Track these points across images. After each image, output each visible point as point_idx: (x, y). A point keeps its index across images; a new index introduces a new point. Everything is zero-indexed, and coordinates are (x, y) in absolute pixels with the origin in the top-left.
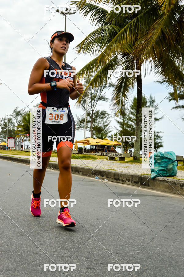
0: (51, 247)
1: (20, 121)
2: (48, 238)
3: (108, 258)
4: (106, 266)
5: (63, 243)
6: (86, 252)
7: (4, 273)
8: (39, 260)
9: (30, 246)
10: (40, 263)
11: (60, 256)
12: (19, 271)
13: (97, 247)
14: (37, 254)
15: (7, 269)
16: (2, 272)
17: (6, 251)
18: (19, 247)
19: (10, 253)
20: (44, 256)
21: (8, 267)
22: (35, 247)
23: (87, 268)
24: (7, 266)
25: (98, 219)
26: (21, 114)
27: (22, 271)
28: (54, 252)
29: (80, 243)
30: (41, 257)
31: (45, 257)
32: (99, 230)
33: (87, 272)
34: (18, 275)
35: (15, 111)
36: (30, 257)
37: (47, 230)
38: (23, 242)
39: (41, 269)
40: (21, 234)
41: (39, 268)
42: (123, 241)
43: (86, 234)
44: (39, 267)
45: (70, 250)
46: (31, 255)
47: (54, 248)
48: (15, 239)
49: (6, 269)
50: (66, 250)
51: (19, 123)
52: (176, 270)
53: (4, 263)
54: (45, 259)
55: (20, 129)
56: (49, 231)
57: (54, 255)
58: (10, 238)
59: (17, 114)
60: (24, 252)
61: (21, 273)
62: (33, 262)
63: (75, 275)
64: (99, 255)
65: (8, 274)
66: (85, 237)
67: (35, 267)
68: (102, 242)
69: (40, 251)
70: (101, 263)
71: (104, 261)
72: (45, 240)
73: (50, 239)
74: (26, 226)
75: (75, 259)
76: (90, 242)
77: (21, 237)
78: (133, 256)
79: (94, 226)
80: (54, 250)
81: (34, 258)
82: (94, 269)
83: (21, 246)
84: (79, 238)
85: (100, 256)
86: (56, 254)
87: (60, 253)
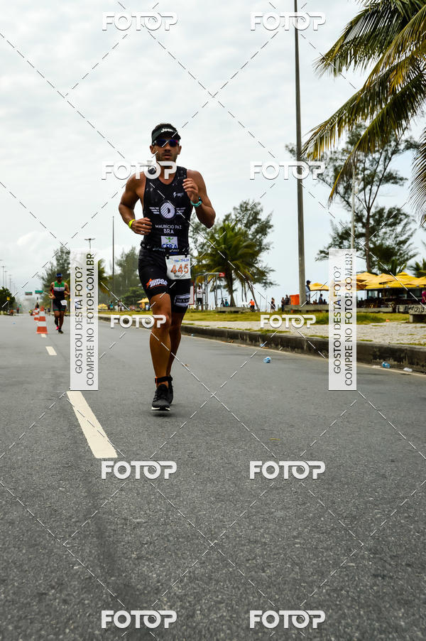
0: (287, 526)
1: (204, 245)
2: (279, 507)
3: (423, 553)
4: (419, 571)
5: (314, 518)
6: (370, 538)
7: (187, 584)
8: (262, 556)
9: (240, 526)
10: (264, 562)
11: (309, 546)
12: (218, 582)
13: (394, 526)
14: (256, 542)
15: (192, 576)
16: (182, 584)
17: (189, 536)
18: (215, 527)
19: (197, 541)
20: (272, 547)
21: (194, 572)
22: (252, 527)
23: (375, 576)
24: (191, 569)
25: (393, 461)
27: (225, 581)
28: (295, 537)
29: (355, 517)
30: (265, 549)
31: (275, 550)
32: (398, 486)
33: (375, 584)
34: (218, 591)
36: (242, 551)
37: (277, 489)
38: (223, 516)
39: (269, 577)
40: (219, 498)
41: (263, 574)
43: (366, 496)
44: (264, 572)
45: (332, 532)
46: (243, 545)
47: (294, 529)
48: (205, 510)
49: (190, 577)
50: (323, 533)
51: (202, 248)
53: (185, 563)
54: (275, 554)
55: (204, 262)
56: (281, 491)
57: (297, 546)
58: (195, 508)
60: (227, 537)
61: (224, 585)
62: (248, 560)
63: (348, 592)
64: (400, 545)
65: (195, 589)
66: (365, 504)
67: (253, 573)
68: (406, 515)
69: (262, 536)
70: (408, 565)
71: (413, 560)
72: (273, 510)
73: (285, 508)
74: (229, 480)
75: (344, 555)
76: (378, 516)
77: (220, 504)
79: (384, 476)
80: (295, 534)
81: (251, 551)
82: (391, 577)
83: (220, 524)
84: (350, 505)
85: (404, 548)
86: (300, 543)
87: (308, 540)
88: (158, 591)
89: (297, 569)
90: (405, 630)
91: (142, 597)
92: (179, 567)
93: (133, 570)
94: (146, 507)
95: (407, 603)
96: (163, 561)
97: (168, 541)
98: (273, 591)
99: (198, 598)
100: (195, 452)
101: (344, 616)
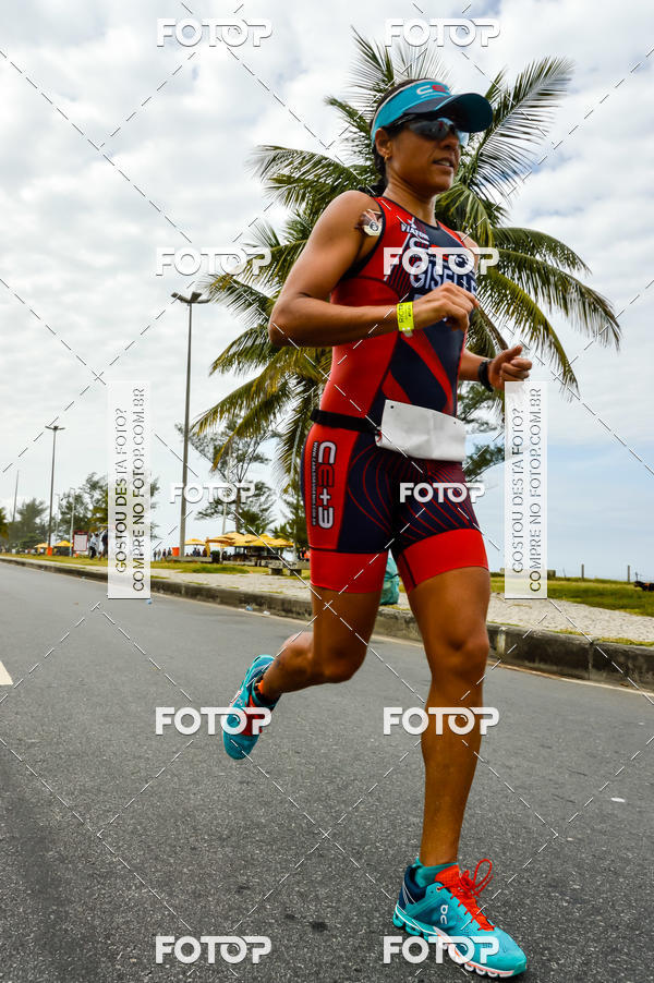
12: (106, 793)
14: (140, 757)
18: (104, 746)
19: (87, 758)
21: (84, 785)
23: (241, 783)
26: (101, 487)
33: (241, 790)
34: (106, 801)
35: (89, 480)
36: (128, 765)
40: (107, 720)
42: (307, 728)
46: (128, 761)
48: (95, 730)
52: (407, 778)
55: (98, 515)
58: (86, 728)
59: (94, 486)
60: (115, 754)
62: (133, 774)
64: (261, 757)
78: (326, 756)
81: (135, 766)
83: (108, 743)
88: (50, 803)
89: (176, 779)
90: (265, 826)
91: (36, 810)
92: (70, 782)
93: (26, 785)
94: (40, 729)
95: (267, 804)
96: (56, 776)
97: (61, 758)
98: (155, 800)
99: (88, 808)
100: (86, 680)
101: (216, 817)
